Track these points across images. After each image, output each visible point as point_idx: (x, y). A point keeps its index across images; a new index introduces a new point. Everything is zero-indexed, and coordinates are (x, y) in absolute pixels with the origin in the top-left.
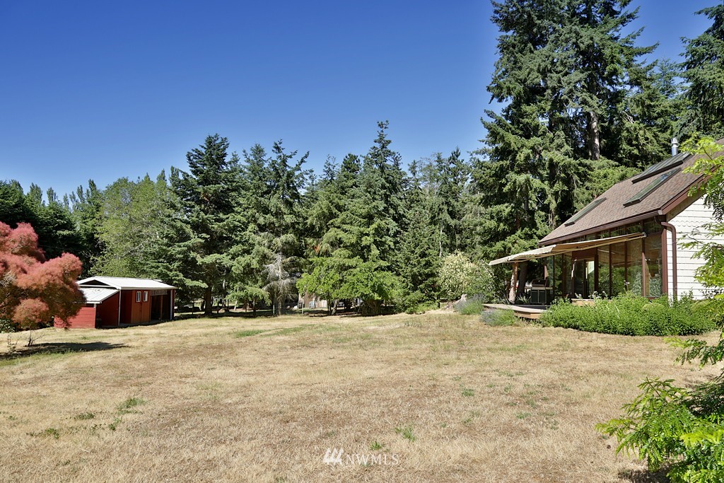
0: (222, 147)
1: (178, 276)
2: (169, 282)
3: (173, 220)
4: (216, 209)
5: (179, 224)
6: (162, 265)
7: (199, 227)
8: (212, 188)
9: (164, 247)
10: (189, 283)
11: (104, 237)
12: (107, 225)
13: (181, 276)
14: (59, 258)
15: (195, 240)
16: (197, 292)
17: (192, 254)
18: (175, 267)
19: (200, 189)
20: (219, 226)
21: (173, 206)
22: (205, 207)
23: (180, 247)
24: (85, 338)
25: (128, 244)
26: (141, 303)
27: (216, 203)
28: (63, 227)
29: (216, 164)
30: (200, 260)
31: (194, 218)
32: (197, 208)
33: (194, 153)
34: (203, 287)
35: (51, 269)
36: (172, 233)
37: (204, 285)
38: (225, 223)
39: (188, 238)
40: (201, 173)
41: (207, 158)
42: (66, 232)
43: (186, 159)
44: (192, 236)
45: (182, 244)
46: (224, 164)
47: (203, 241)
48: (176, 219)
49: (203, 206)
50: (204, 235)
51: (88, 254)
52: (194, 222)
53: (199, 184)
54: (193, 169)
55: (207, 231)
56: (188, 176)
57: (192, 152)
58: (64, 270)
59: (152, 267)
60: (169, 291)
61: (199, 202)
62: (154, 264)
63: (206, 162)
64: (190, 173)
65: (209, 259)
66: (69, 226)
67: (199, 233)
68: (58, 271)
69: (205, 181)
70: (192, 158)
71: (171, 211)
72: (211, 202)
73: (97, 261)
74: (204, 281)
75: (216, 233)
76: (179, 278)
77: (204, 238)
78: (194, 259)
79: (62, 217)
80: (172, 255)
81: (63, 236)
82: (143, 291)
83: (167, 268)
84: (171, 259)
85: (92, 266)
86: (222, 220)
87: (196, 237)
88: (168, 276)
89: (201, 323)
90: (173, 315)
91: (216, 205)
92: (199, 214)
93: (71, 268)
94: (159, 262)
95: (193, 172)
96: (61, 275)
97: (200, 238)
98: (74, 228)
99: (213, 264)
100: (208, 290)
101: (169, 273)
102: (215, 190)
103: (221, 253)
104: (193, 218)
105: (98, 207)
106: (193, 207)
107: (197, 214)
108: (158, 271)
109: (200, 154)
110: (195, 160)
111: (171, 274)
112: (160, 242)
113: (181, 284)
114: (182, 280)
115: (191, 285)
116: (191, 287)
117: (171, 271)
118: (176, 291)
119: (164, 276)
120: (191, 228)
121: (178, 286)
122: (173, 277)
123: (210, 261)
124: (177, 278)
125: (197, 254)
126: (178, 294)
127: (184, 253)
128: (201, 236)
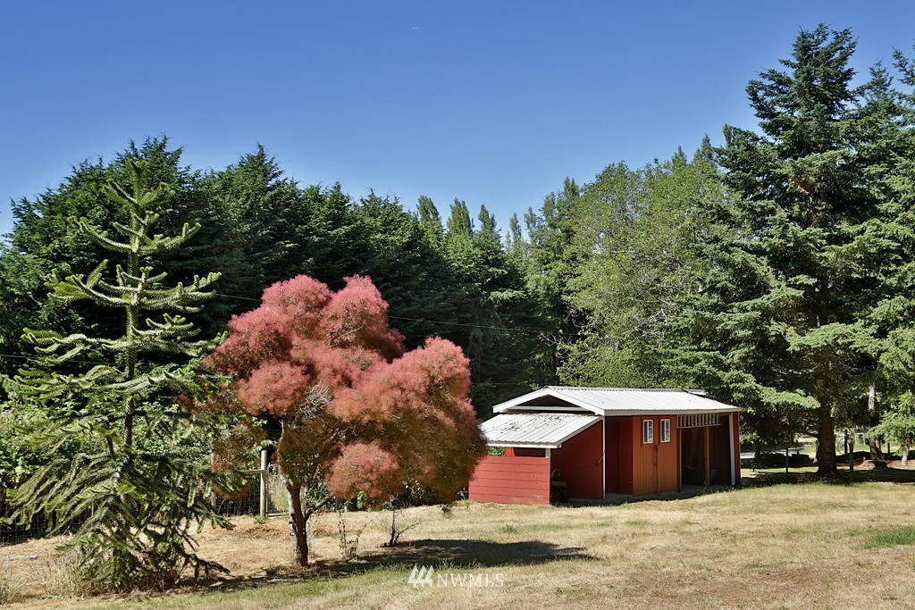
0: (837, 55)
1: (742, 380)
2: (724, 396)
3: (726, 249)
4: (832, 211)
5: (738, 257)
6: (705, 357)
7: (789, 260)
8: (816, 160)
9: (708, 314)
10: (771, 396)
11: (581, 301)
12: (587, 272)
13: (751, 381)
14: (419, 350)
15: (781, 291)
16: (796, 419)
17: (775, 328)
18: (736, 359)
19: (787, 167)
20: (839, 255)
21: (723, 216)
22: (802, 209)
23: (744, 310)
24: (510, 530)
25: (633, 313)
26: (655, 447)
27: (829, 197)
28: (502, 283)
29: (825, 100)
30: (794, 341)
31: (776, 241)
32: (782, 213)
33: (767, 82)
34: (808, 406)
35: (400, 376)
36: (724, 278)
37: (811, 402)
38: (854, 244)
39: (764, 289)
40: (787, 127)
41: (800, 88)
42: (507, 295)
43: (746, 99)
44: (773, 282)
45: (748, 304)
46: (846, 96)
47: (800, 293)
48: (732, 245)
49: (796, 208)
50: (803, 279)
51: (552, 338)
52: (774, 249)
53: (784, 155)
54: (767, 121)
55: (810, 267)
56: (756, 139)
57: (760, 79)
58: (432, 379)
59: (685, 362)
60: (723, 417)
61: (786, 200)
62: (687, 355)
63: (798, 100)
64: (760, 133)
65: (819, 336)
66: (513, 279)
67: (788, 274)
68: (417, 379)
69: (800, 146)
70: (760, 93)
71: (720, 229)
72: (816, 196)
73: (569, 351)
74: (809, 391)
75: (833, 271)
76: (747, 385)
78: (781, 338)
79: (498, 263)
80: (727, 333)
81: (503, 301)
82: (658, 418)
83: (717, 363)
84: (726, 341)
85: (561, 365)
86: (847, 238)
87: (784, 284)
88: (719, 381)
89: (801, 497)
90: (738, 473)
91: (828, 202)
92: (786, 227)
93: (445, 372)
94: (700, 349)
95: (767, 128)
96: (423, 390)
97: (794, 286)
98: (525, 283)
99: (828, 349)
100: (822, 413)
101: (720, 373)
102: (824, 166)
103: (851, 321)
104: (773, 240)
105: (569, 233)
106: (772, 212)
107: (782, 228)
108: (695, 370)
109: (782, 81)
110: (768, 99)
111: (726, 376)
112: (697, 303)
113: (752, 399)
114: (752, 390)
115: (775, 402)
116: (777, 406)
117: (727, 369)
118: (742, 418)
119: (710, 381)
120: (768, 265)
121: (744, 406)
122: (731, 383)
123: (821, 342)
124: (742, 386)
125: (786, 326)
126: (745, 423)
127: (755, 325)
128: (796, 281)
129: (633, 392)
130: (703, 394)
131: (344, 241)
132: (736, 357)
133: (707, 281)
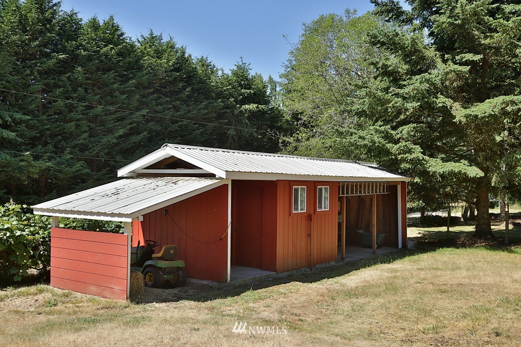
1: (410, 151)
2: (391, 165)
10: (437, 166)
13: (417, 152)
17: (442, 100)
18: (405, 134)
28: (251, 99)
30: (460, 113)
34: (472, 175)
37: (474, 172)
42: (253, 107)
45: (417, 79)
47: (466, 68)
50: (469, 56)
60: (391, 187)
74: (472, 161)
76: (413, 156)
77: (466, 63)
83: (388, 137)
84: (395, 119)
88: (388, 153)
90: (405, 237)
97: (461, 64)
100: (481, 184)
101: (389, 146)
111: (394, 148)
113: (418, 169)
114: (419, 160)
115: (441, 171)
116: (442, 176)
117: (397, 142)
118: (410, 188)
119: (380, 153)
120: (436, 50)
121: (411, 176)
122: (399, 154)
123: (488, 111)
124: (410, 157)
125: (452, 101)
126: (413, 192)
127: (423, 98)
128: (462, 58)
129: (295, 159)
130: (375, 166)
131: (116, 59)
132: (405, 132)
133: (380, 65)
